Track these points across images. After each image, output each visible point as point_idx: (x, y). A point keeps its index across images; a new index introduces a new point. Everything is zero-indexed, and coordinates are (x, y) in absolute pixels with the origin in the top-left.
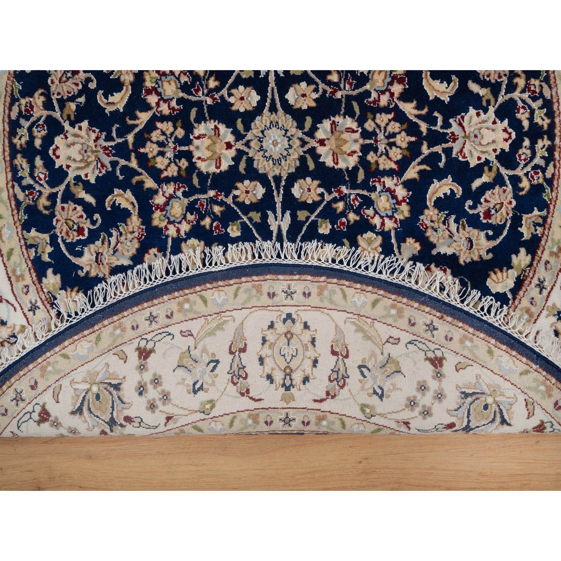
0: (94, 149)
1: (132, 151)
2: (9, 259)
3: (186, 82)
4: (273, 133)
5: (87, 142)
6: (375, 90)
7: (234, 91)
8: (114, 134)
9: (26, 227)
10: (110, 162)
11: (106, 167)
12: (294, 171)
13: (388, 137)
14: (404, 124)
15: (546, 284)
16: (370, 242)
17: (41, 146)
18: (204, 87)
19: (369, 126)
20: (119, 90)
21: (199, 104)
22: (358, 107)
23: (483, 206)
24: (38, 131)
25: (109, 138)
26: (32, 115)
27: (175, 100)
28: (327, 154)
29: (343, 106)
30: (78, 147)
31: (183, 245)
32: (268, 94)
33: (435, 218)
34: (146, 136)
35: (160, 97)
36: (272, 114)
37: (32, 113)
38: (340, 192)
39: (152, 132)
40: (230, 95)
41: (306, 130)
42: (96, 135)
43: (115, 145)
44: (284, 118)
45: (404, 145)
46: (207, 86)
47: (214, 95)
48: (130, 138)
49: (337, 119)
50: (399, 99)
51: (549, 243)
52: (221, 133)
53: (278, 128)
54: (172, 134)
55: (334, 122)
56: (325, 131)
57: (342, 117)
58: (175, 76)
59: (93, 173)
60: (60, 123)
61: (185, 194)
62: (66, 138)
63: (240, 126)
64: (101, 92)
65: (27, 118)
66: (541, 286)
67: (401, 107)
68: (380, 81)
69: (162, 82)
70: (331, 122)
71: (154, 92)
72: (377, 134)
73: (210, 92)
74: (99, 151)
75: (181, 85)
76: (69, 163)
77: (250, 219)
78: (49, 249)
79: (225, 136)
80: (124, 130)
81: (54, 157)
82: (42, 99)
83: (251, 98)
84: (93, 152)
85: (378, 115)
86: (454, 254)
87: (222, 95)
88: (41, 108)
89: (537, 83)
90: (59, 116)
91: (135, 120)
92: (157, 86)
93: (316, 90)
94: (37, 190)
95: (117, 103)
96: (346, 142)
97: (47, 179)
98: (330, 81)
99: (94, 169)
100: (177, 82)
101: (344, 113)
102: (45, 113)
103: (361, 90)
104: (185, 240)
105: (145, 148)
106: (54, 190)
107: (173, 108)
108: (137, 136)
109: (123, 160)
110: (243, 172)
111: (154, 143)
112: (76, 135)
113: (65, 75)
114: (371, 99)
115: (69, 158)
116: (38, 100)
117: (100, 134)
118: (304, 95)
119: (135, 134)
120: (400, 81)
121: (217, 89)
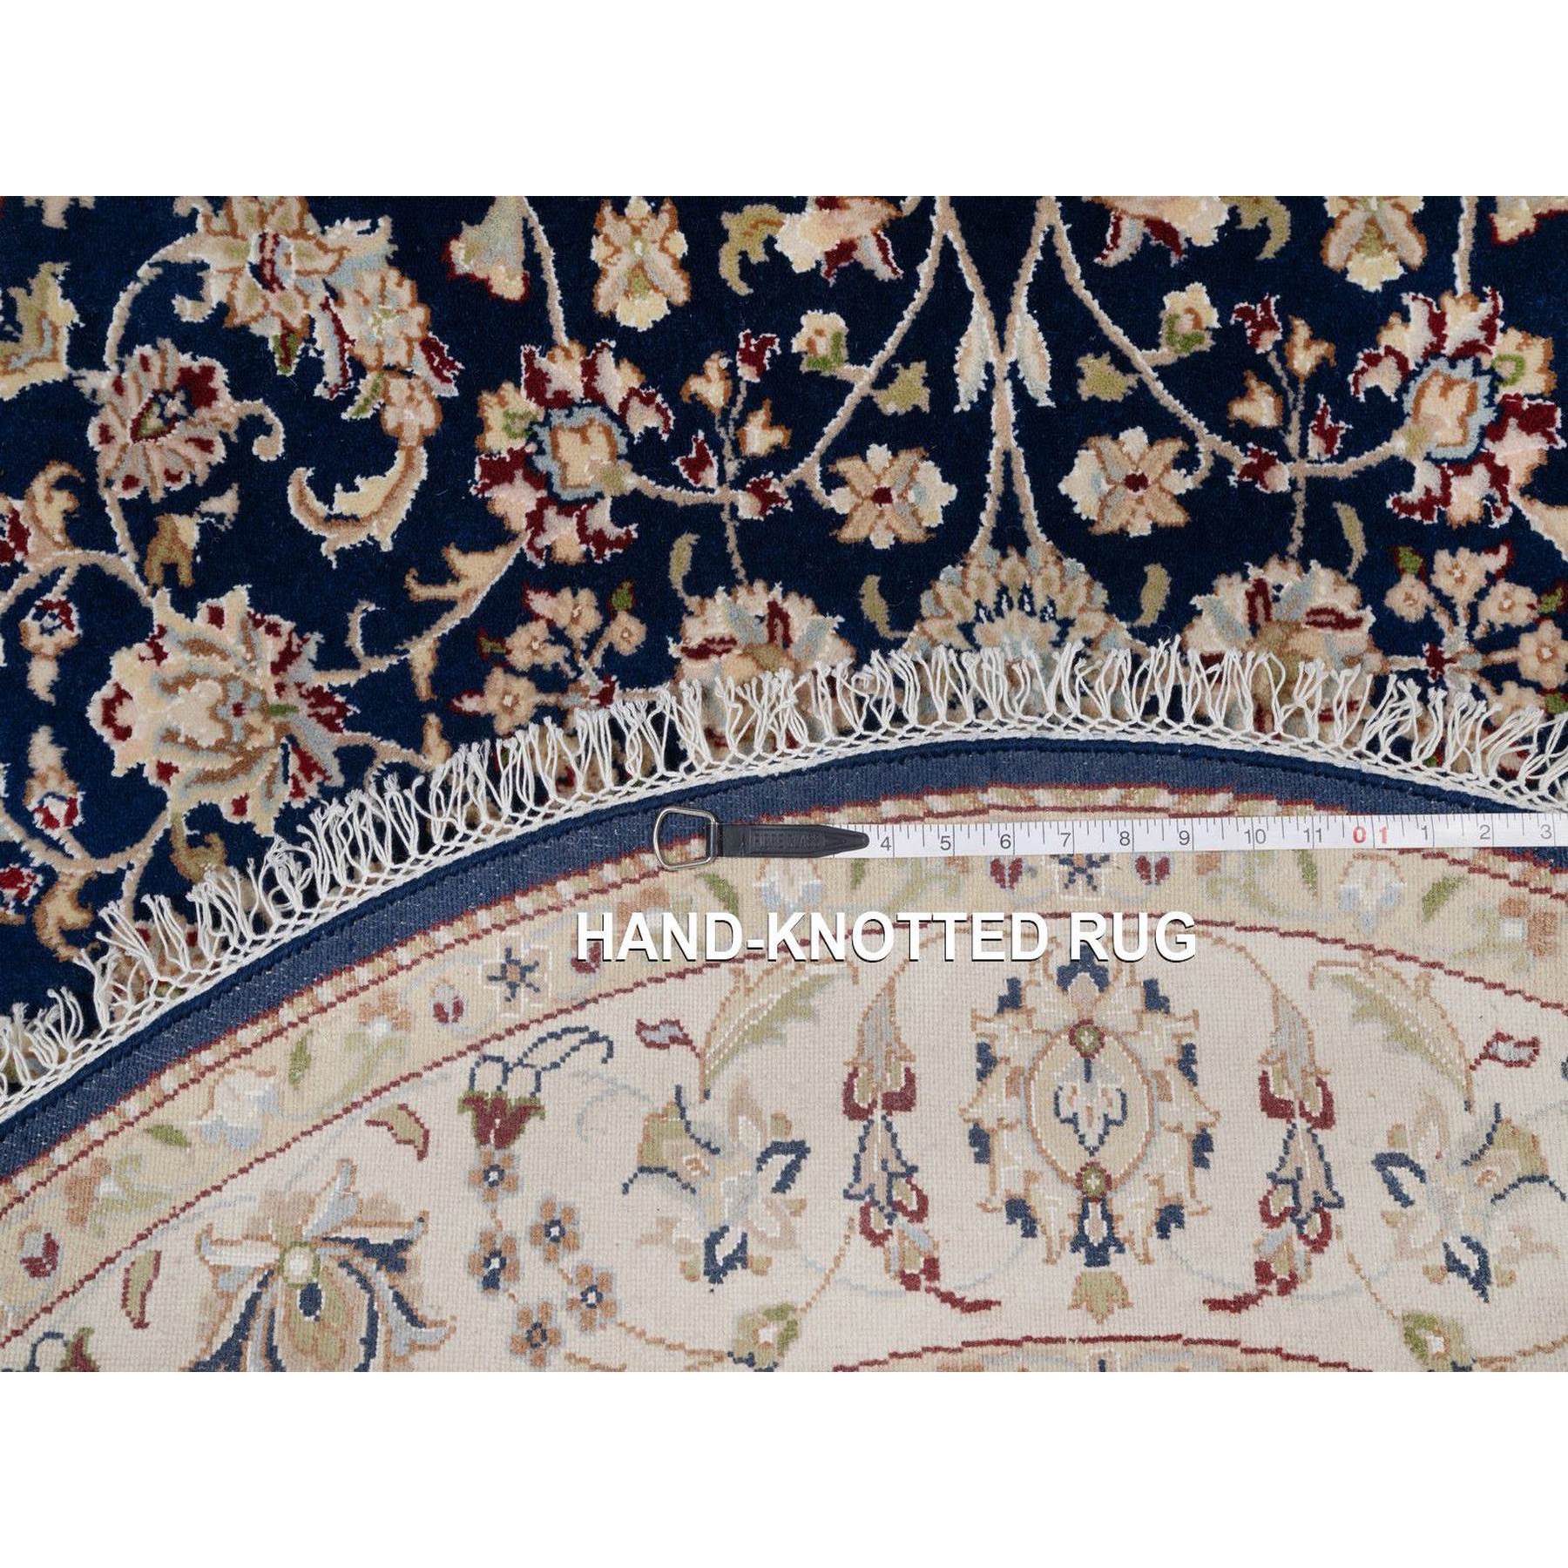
0: (273, 699)
1: (430, 706)
3: (651, 433)
4: (1009, 630)
5: (243, 674)
6: (1428, 457)
7: (845, 466)
8: (356, 641)
10: (339, 753)
11: (322, 772)
13: (1485, 646)
14: (1551, 592)
17: (54, 688)
18: (727, 450)
19: (1407, 598)
20: (380, 466)
21: (706, 519)
22: (1358, 525)
24: (44, 631)
25: (334, 656)
26: (19, 568)
27: (608, 502)
29: (1300, 521)
30: (208, 692)
32: (989, 478)
34: (487, 646)
35: (543, 493)
36: (1004, 556)
37: (19, 557)
39: (511, 631)
40: (833, 481)
41: (1147, 618)
42: (281, 644)
43: (361, 682)
44: (1054, 572)
46: (737, 446)
47: (767, 483)
48: (421, 654)
49: (1275, 573)
50: (1526, 491)
52: (797, 634)
53: (1032, 613)
54: (593, 639)
55: (1260, 586)
56: (1226, 625)
57: (1293, 566)
58: (606, 409)
59: (269, 794)
60: (134, 596)
62: (160, 655)
63: (873, 605)
64: (303, 474)
67: (1537, 526)
68: (1450, 422)
69: (554, 432)
70: (1248, 586)
71: (519, 474)
72: (1441, 635)
73: (752, 472)
74: (294, 709)
75: (630, 444)
76: (169, 756)
79: (811, 645)
81: (106, 734)
82: (63, 501)
83: (920, 495)
84: (267, 711)
85: (1442, 558)
87: (801, 484)
88: (59, 538)
90: (132, 568)
91: (441, 582)
92: (531, 448)
93: (1187, 461)
94: (36, 863)
95: (369, 518)
97: (78, 820)
98: (1242, 424)
99: (270, 780)
100: (616, 431)
101: (1301, 550)
102: (75, 558)
103: (1370, 458)
105: (481, 693)
106: (107, 866)
107: (600, 539)
108: (446, 648)
109: (393, 744)
111: (523, 674)
112: (199, 646)
113: (156, 409)
114: (1414, 495)
115: (170, 736)
116: (46, 505)
117: (296, 640)
118: (1136, 482)
119: (442, 639)
120: (1534, 421)
121: (781, 460)
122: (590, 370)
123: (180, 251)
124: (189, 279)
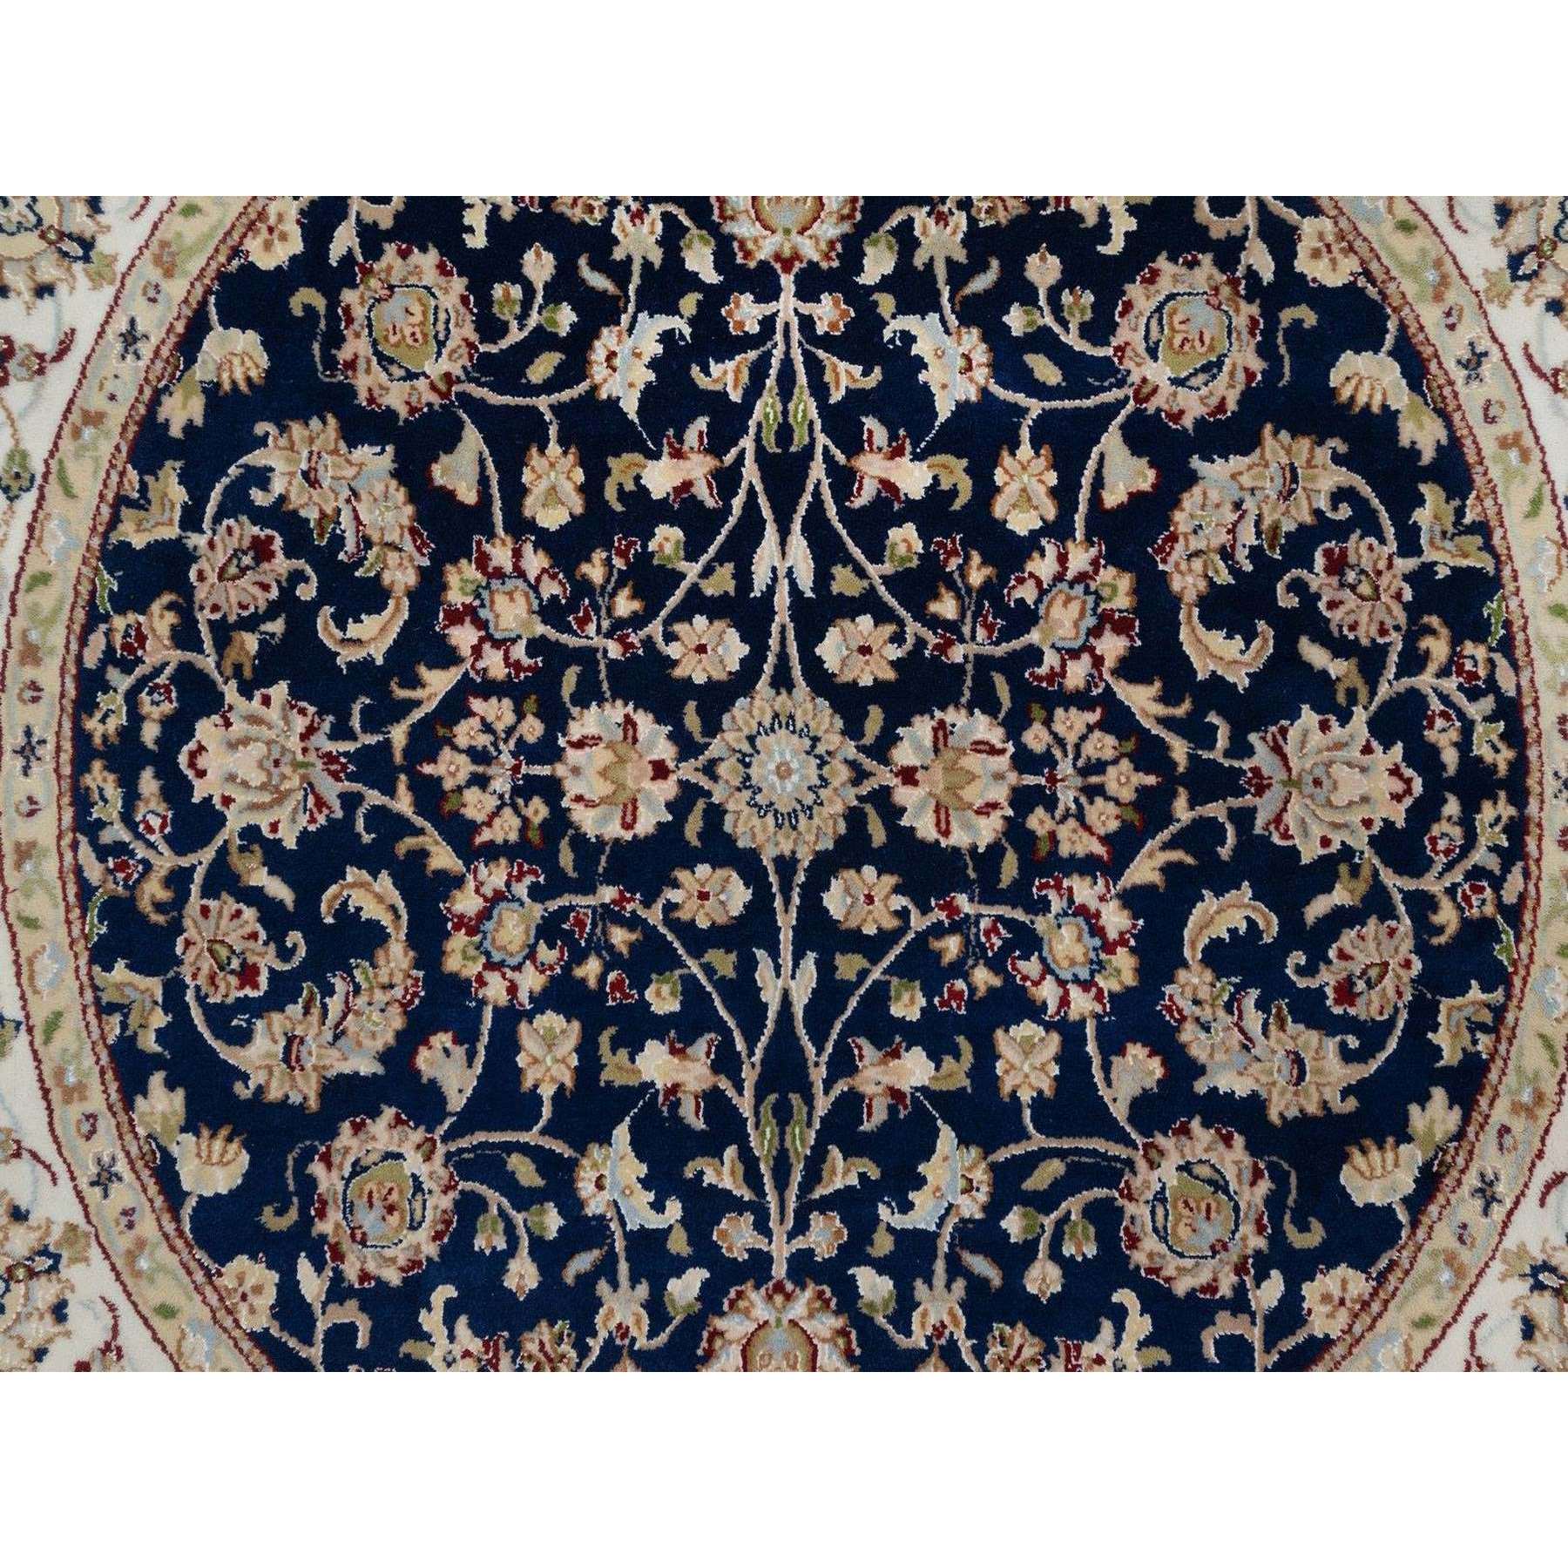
0: (300, 757)
1: (402, 769)
2: (47, 1040)
3: (554, 598)
4: (779, 743)
5: (281, 740)
6: (1053, 646)
7: (679, 628)
8: (356, 722)
9: (102, 955)
10: (341, 796)
11: (329, 808)
12: (831, 847)
13: (1084, 772)
14: (1128, 739)
15: (1500, 1188)
16: (1027, 1047)
17: (158, 741)
18: (603, 612)
19: (1036, 737)
20: (378, 608)
21: (587, 657)
22: (1006, 688)
23: (1333, 968)
24: (153, 703)
25: (341, 731)
26: (140, 661)
27: (524, 642)
28: (921, 807)
29: (969, 683)
30: (257, 750)
31: (523, 1027)
32: (771, 642)
33: (1204, 993)
34: (441, 732)
35: (483, 633)
36: (778, 693)
37: (140, 653)
38: (952, 909)
39: (457, 722)
40: (670, 637)
41: (868, 740)
42: (307, 721)
43: (357, 750)
44: (809, 706)
45: (1127, 795)
46: (610, 610)
47: (628, 636)
48: (399, 735)
49: (951, 716)
50: (1115, 672)
51: (1511, 1079)
52: (641, 736)
53: (794, 732)
54: (510, 731)
55: (942, 723)
56: (918, 747)
57: (963, 712)
58: (526, 580)
59: (294, 821)
60: (213, 683)
61: (537, 893)
62: (228, 724)
63: (692, 719)
64: (328, 610)
65: (127, 667)
66: (1487, 1194)
67: (1121, 695)
68: (1068, 624)
69: (492, 593)
70: (934, 723)
71: (468, 619)
72: (1056, 763)
73: (618, 628)
74: (313, 765)
75: (540, 605)
76: (230, 791)
77: (709, 970)
78: (160, 1019)
79: (652, 744)
80: (384, 713)
81: (190, 774)
82: (171, 618)
83: (725, 649)
84: (296, 765)
85: (1059, 712)
86: (1254, 1095)
87: (650, 637)
88: (167, 642)
89: (1481, 652)
90: (213, 665)
91: (414, 688)
92: (477, 603)
93: (898, 638)
94: (139, 857)
95: (369, 642)
96: (972, 777)
97: (168, 830)
98: (935, 617)
99: (295, 811)
100: (532, 595)
101: (969, 702)
102: (176, 656)
103: (1016, 644)
104: (530, 1016)
105: (435, 762)
106: (185, 862)
107: (517, 665)
108: (415, 733)
109: (376, 793)
110: (695, 842)
111: (461, 751)
112: (254, 720)
113: (235, 562)
114: (1042, 671)
115: (231, 778)
116: (160, 620)
117: (317, 719)
118: (865, 650)
119: (412, 726)
120: (1121, 627)
121: (637, 621)
122: (517, 554)
123: (256, 458)
124: (261, 477)
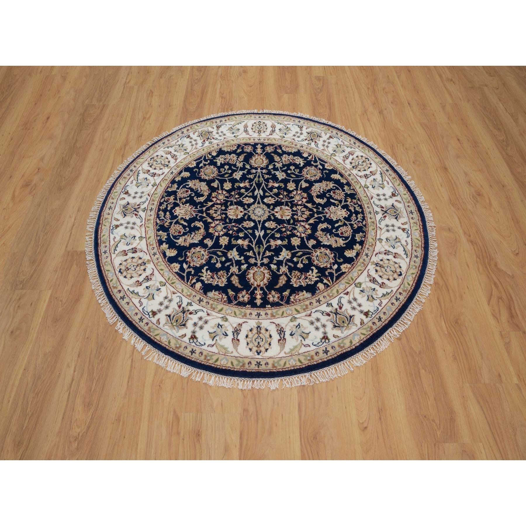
1: (204, 212)
2: (148, 239)
3: (227, 196)
4: (258, 209)
5: (188, 209)
6: (296, 200)
7: (244, 198)
8: (198, 207)
9: (158, 230)
10: (195, 214)
11: (194, 216)
12: (266, 219)
13: (302, 212)
14: (307, 209)
15: (369, 255)
16: (296, 240)
17: (170, 209)
19: (294, 209)
20: (203, 197)
21: (232, 201)
22: (290, 204)
23: (340, 231)
24: (170, 206)
25: (196, 208)
27: (223, 200)
28: (279, 215)
29: (285, 203)
30: (184, 210)
31: (220, 238)
32: (257, 200)
33: (321, 234)
34: (211, 208)
35: (217, 199)
36: (258, 204)
37: (169, 201)
38: (284, 226)
39: (213, 207)
41: (271, 209)
42: (191, 207)
43: (198, 210)
45: (308, 214)
48: (204, 209)
49: (282, 207)
50: (305, 202)
51: (368, 242)
53: (260, 208)
56: (278, 210)
58: (223, 194)
59: (188, 217)
60: (179, 204)
61: (223, 224)
62: (180, 208)
63: (246, 207)
64: (196, 197)
65: (166, 202)
66: (367, 255)
67: (306, 205)
68: (298, 198)
69: (218, 195)
70: (280, 207)
71: (215, 198)
72: (298, 211)
73: (236, 199)
74: (192, 211)
77: (248, 232)
78: (166, 237)
79: (240, 209)
80: (203, 206)
83: (251, 200)
84: (189, 211)
85: (298, 206)
86: (330, 245)
87: (240, 199)
88: (172, 200)
89: (355, 201)
90: (179, 202)
91: (207, 204)
92: (216, 196)
93: (275, 199)
94: (165, 220)
95: (201, 200)
96: (286, 212)
97: (170, 218)
98: (280, 197)
101: (285, 205)
102: (174, 201)
103: (291, 200)
104: (221, 237)
105: (209, 211)
106: (172, 221)
107: (222, 202)
108: (207, 208)
109: (200, 214)
110: (246, 219)
112: (184, 207)
113: (183, 192)
114: (295, 202)
116: (172, 198)
117: (193, 207)
118: (270, 200)
120: (306, 198)
121: (238, 198)
122: (222, 192)
123: (188, 183)
124: (188, 185)
